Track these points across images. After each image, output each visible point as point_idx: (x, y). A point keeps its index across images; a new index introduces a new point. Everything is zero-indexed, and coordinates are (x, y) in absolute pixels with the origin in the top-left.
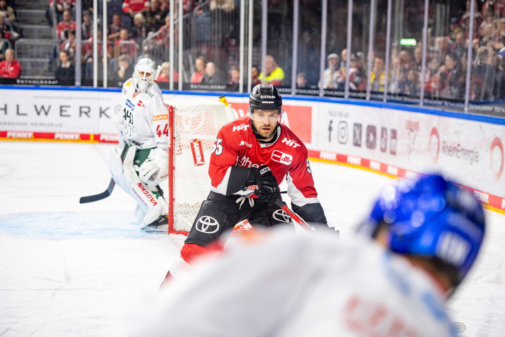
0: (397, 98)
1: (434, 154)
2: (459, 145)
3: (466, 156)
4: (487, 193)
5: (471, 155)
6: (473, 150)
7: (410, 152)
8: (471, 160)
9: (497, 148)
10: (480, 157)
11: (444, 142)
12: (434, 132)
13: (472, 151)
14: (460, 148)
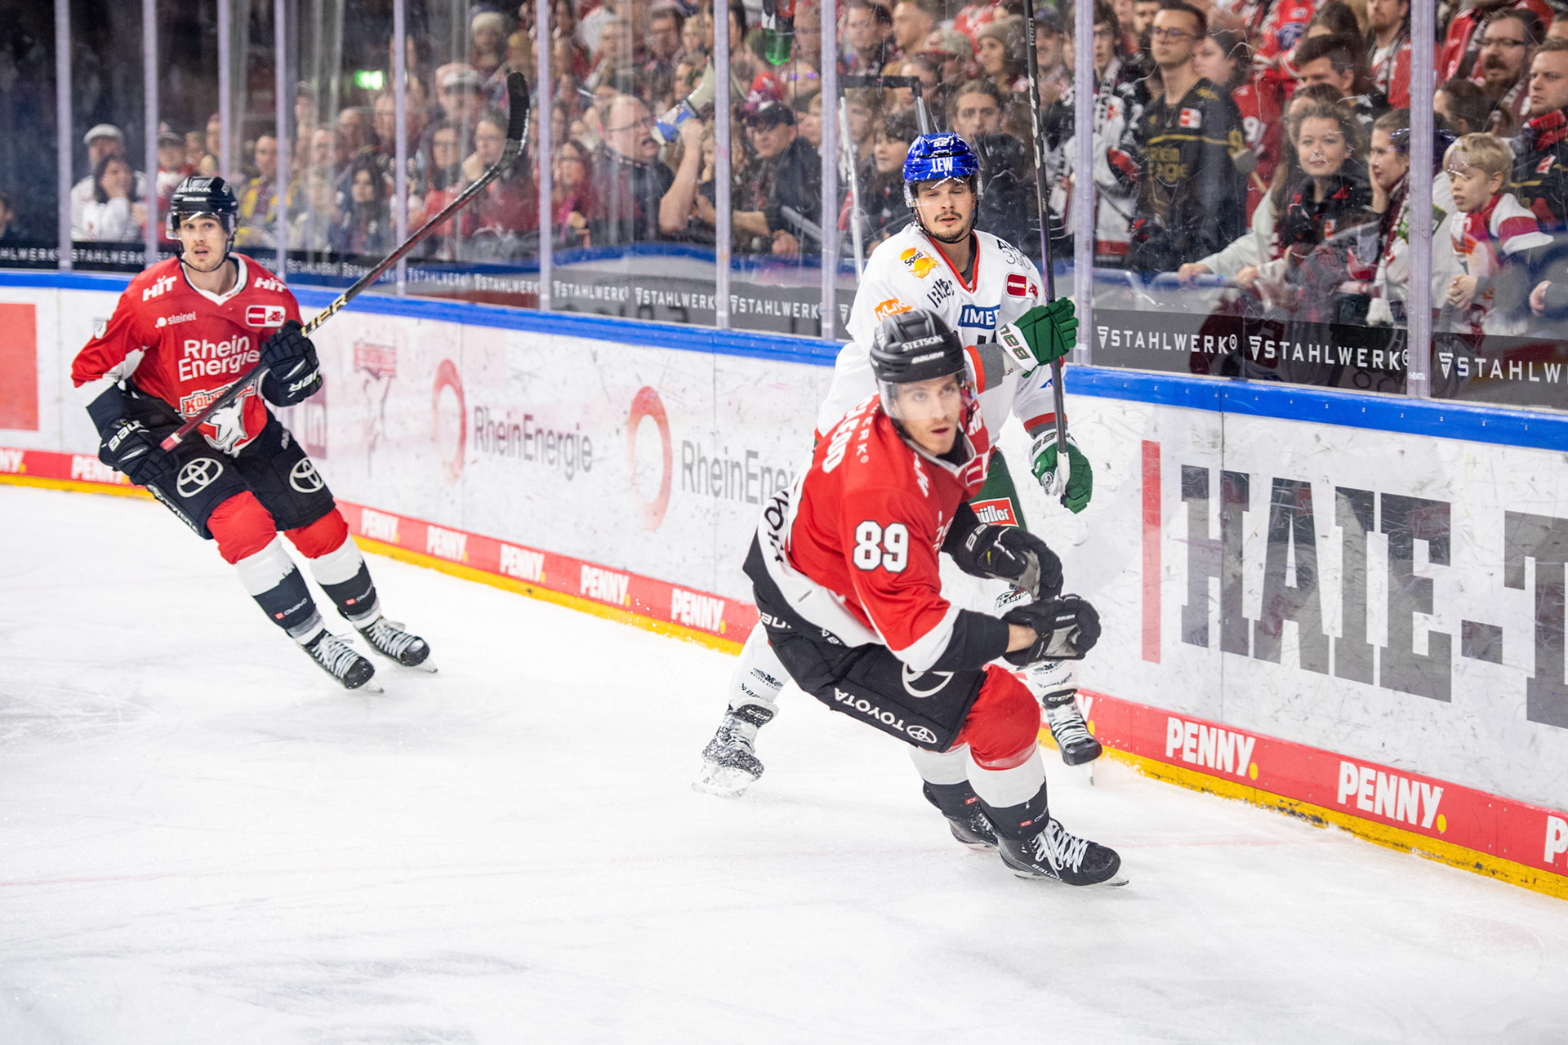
0: (327, 269)
1: (450, 450)
2: (528, 418)
3: (552, 454)
4: (624, 572)
5: (569, 449)
6: (573, 431)
7: (372, 447)
8: (570, 464)
9: (648, 422)
10: (597, 454)
11: (478, 409)
12: (448, 376)
13: (569, 436)
14: (531, 428)
